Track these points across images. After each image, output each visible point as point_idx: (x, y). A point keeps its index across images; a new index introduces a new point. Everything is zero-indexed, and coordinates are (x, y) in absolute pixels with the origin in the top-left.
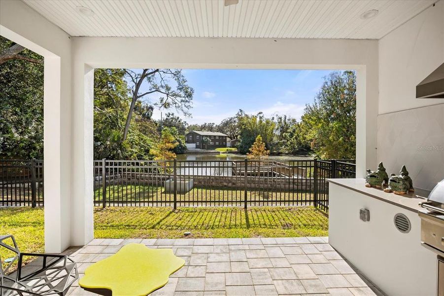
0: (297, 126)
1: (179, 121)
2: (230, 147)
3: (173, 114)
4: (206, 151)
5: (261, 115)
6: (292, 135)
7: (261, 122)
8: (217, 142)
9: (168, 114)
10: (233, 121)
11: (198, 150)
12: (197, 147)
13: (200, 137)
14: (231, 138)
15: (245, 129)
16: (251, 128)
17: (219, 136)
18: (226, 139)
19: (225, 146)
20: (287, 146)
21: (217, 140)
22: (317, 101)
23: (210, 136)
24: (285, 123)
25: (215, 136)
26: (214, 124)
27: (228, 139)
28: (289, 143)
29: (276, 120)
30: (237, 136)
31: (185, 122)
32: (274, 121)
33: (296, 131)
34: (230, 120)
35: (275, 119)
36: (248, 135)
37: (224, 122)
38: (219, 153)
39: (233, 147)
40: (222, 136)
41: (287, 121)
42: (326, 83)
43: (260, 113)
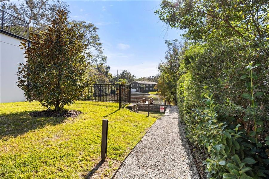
1: (130, 75)
3: (126, 71)
4: (142, 93)
8: (151, 88)
9: (123, 71)
11: (137, 93)
12: (137, 91)
13: (139, 85)
17: (153, 84)
23: (146, 85)
25: (149, 84)
31: (134, 76)
38: (150, 95)
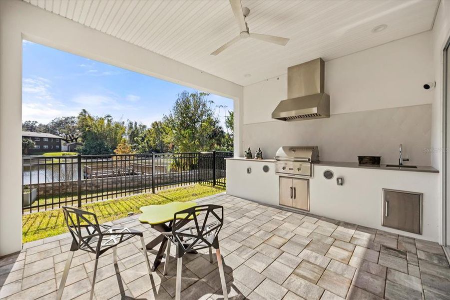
0: (148, 132)
2: (68, 151)
5: (110, 118)
6: (143, 139)
7: (109, 125)
8: (46, 145)
10: (70, 121)
14: (67, 141)
15: (89, 131)
16: (97, 131)
17: (50, 139)
18: (60, 142)
19: (59, 150)
20: (139, 149)
21: (46, 143)
22: (173, 112)
23: (33, 138)
24: (136, 129)
25: (42, 138)
26: (36, 122)
27: (63, 142)
28: (140, 146)
29: (126, 125)
30: (76, 139)
32: (124, 125)
33: (148, 136)
34: (66, 120)
35: (125, 123)
36: (93, 138)
37: (56, 121)
39: (71, 151)
40: (55, 139)
41: (138, 126)
42: (179, 99)
43: (108, 116)
